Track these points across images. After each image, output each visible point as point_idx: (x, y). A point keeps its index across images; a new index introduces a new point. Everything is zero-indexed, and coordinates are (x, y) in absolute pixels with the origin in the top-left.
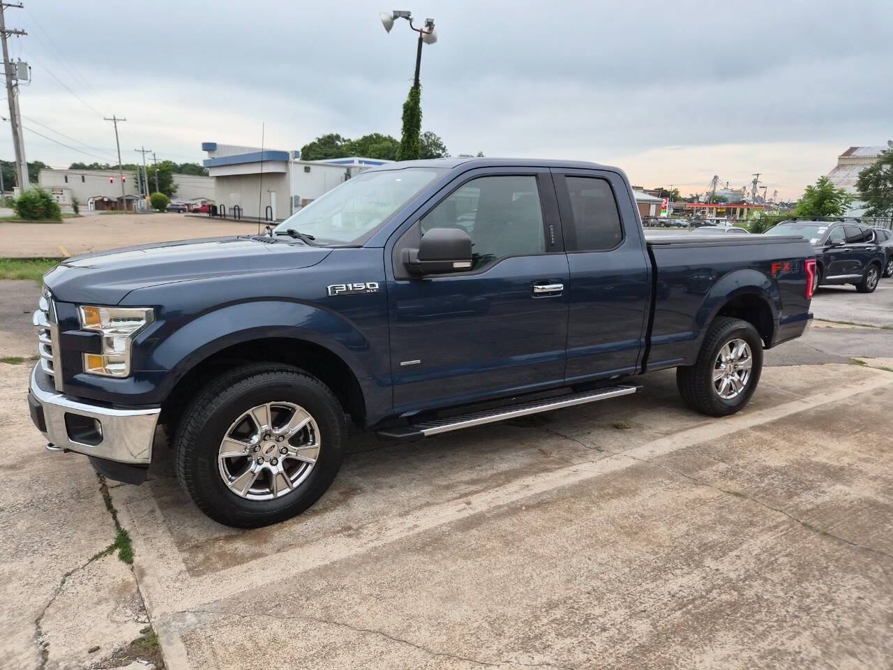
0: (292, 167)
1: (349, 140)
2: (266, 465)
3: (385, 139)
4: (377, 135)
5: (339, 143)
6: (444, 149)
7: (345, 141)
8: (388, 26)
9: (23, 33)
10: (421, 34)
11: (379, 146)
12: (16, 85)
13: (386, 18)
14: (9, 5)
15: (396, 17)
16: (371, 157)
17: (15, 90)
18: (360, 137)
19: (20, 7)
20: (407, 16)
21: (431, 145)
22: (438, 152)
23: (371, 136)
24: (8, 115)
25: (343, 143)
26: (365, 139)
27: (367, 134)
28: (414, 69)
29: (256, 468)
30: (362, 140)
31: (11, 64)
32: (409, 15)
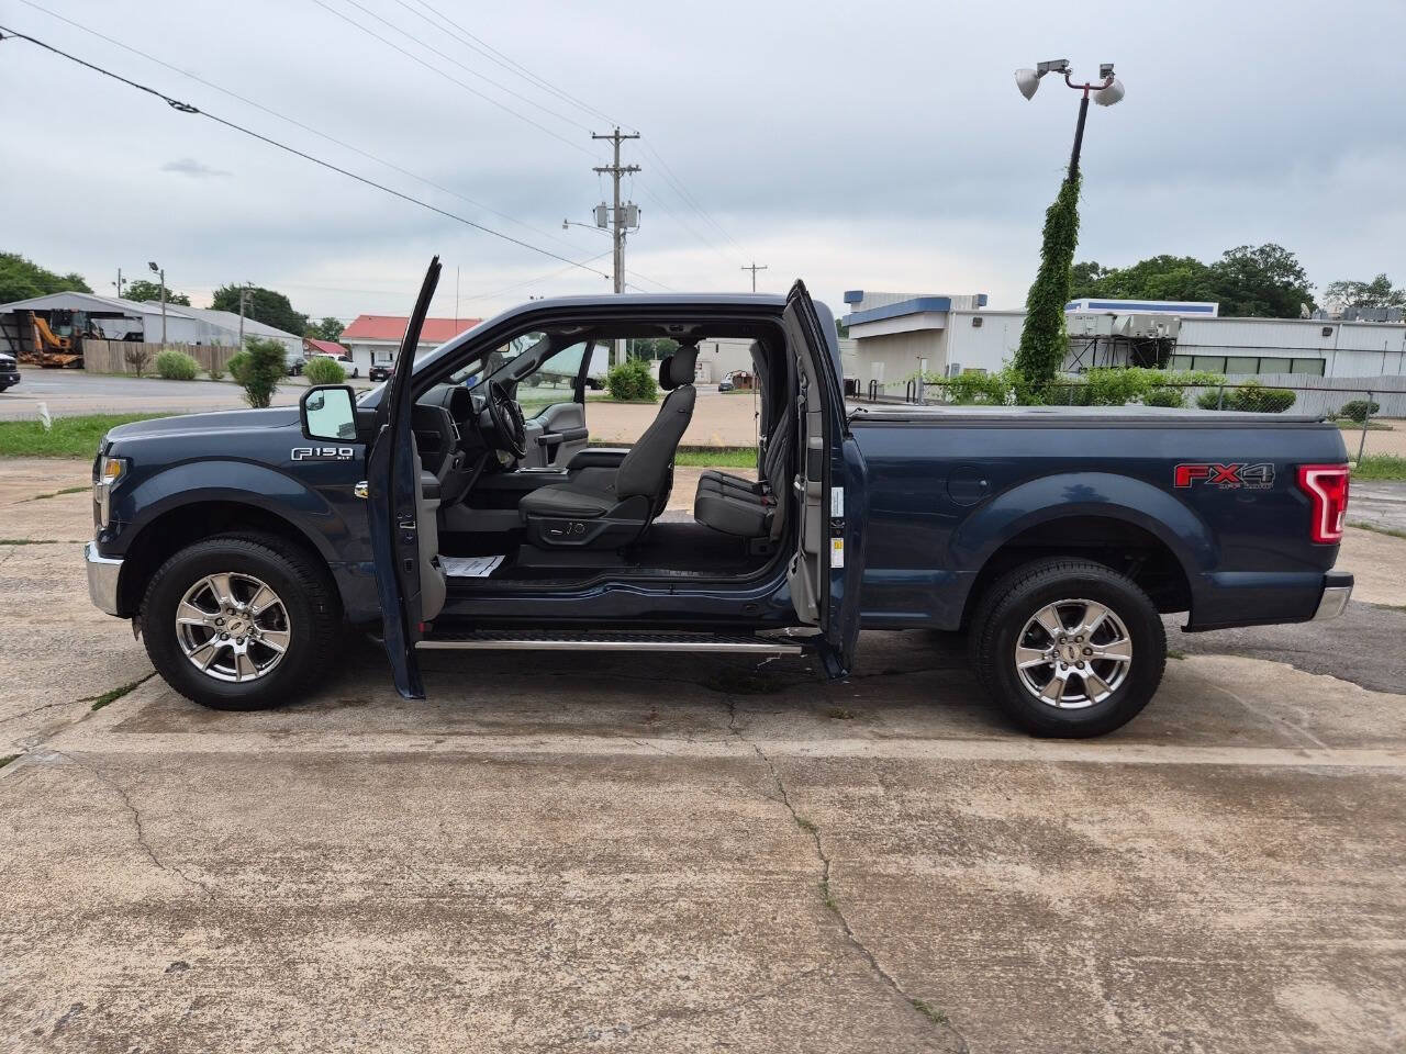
0: (953, 319)
1: (1115, 270)
2: (232, 642)
3: (1180, 264)
4: (1166, 259)
5: (1095, 277)
6: (1300, 272)
7: (1105, 272)
8: (1029, 90)
9: (637, 169)
10: (1086, 93)
11: (1166, 277)
12: (624, 234)
13: (1026, 77)
14: (626, 137)
15: (1042, 73)
16: (1148, 298)
17: (622, 240)
18: (1135, 264)
19: (636, 137)
20: (1061, 67)
21: (1272, 267)
22: (1285, 279)
23: (1154, 261)
24: (611, 274)
25: (1103, 276)
26: (1143, 265)
27: (1147, 258)
28: (1070, 151)
29: (216, 643)
30: (1137, 268)
31: (621, 209)
32: (1064, 66)
